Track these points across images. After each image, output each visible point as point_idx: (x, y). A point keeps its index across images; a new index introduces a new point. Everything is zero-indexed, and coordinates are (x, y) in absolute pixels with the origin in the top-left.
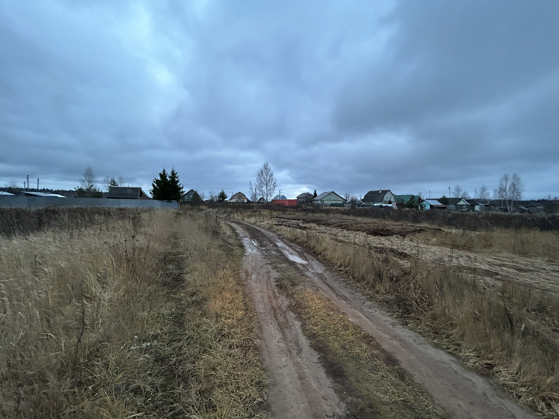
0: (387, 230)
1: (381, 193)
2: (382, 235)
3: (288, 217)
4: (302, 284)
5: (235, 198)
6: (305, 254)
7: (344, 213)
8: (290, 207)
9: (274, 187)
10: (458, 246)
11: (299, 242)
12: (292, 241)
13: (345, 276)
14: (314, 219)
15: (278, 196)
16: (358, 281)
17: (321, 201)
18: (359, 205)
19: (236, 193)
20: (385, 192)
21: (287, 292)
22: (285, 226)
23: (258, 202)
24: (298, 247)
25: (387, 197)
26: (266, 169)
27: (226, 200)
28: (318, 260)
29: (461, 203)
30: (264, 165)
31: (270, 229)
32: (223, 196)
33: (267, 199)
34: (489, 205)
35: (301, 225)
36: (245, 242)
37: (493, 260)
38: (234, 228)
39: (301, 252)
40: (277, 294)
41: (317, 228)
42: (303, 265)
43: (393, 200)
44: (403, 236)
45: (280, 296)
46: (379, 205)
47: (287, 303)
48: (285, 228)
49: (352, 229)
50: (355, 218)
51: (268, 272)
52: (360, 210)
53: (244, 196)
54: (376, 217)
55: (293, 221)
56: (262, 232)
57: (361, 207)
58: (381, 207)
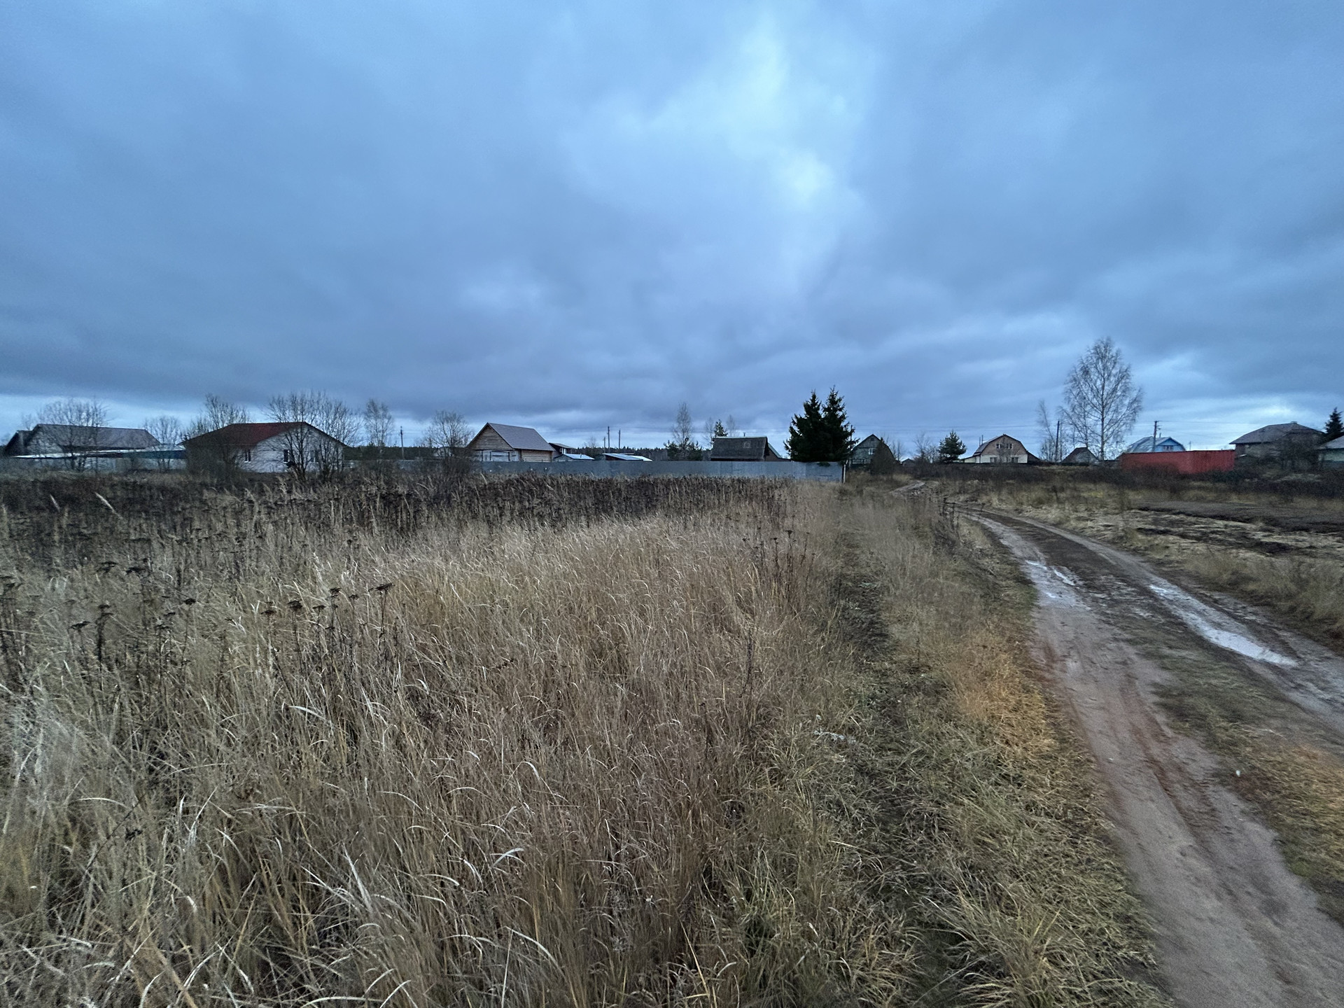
3: (1195, 507)
4: (1275, 722)
5: (989, 453)
6: (1283, 634)
8: (1200, 477)
9: (1135, 411)
15: (1148, 439)
19: (993, 437)
21: (1209, 733)
23: (1068, 462)
24: (1249, 610)
26: (1102, 357)
27: (961, 457)
30: (1096, 347)
32: (953, 447)
33: (1102, 451)
35: (1258, 536)
36: (1034, 571)
38: (994, 534)
39: (1264, 626)
40: (1167, 729)
42: (1275, 668)
45: (1180, 737)
47: (1206, 762)
48: (1184, 543)
51: (1125, 664)
53: (1018, 447)
55: (1219, 522)
56: (1091, 548)
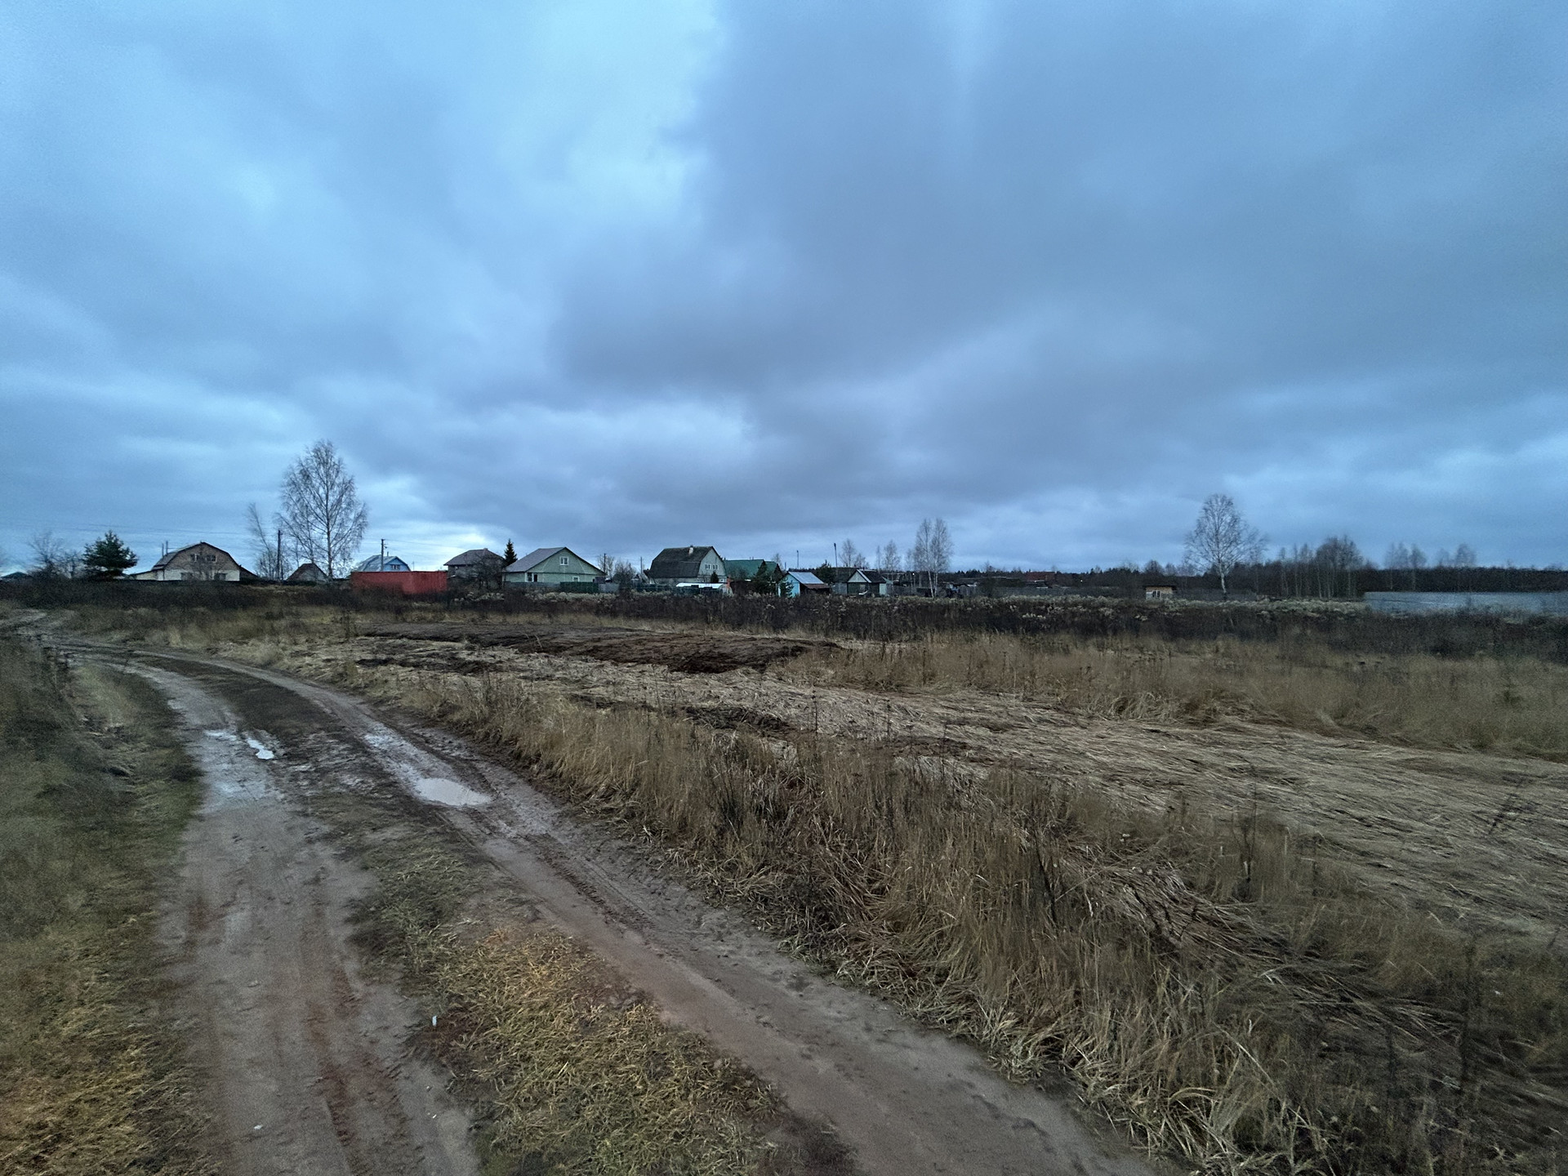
0: (721, 655)
1: (693, 555)
2: (709, 670)
3: (415, 630)
4: (473, 902)
5: (179, 567)
6: (481, 766)
7: (600, 610)
8: (421, 597)
9: (361, 527)
10: (877, 684)
11: (459, 721)
12: (431, 723)
13: (627, 827)
14: (508, 634)
15: (377, 557)
16: (670, 840)
17: (530, 574)
18: (639, 586)
19: (184, 546)
20: (702, 552)
21: (406, 962)
22: (403, 664)
23: (292, 581)
24: (455, 744)
25: (708, 565)
26: (324, 463)
27: (128, 571)
28: (530, 781)
29: (856, 579)
30: (317, 451)
31: (339, 680)
32: (111, 556)
33: (330, 569)
34: (903, 581)
35: (464, 655)
36: (212, 748)
37: (945, 711)
38: (157, 692)
39: (466, 761)
40: (358, 986)
41: (521, 661)
42: (473, 813)
43: (720, 572)
44: (760, 668)
45: (372, 989)
46: (690, 585)
47: (402, 1021)
48: (403, 672)
49: (628, 657)
50: (632, 624)
51: (317, 881)
52: (643, 598)
53: (223, 558)
54: (685, 618)
55: (435, 643)
56: (304, 695)
57: (645, 593)
58: (695, 590)
